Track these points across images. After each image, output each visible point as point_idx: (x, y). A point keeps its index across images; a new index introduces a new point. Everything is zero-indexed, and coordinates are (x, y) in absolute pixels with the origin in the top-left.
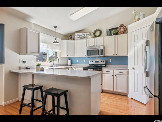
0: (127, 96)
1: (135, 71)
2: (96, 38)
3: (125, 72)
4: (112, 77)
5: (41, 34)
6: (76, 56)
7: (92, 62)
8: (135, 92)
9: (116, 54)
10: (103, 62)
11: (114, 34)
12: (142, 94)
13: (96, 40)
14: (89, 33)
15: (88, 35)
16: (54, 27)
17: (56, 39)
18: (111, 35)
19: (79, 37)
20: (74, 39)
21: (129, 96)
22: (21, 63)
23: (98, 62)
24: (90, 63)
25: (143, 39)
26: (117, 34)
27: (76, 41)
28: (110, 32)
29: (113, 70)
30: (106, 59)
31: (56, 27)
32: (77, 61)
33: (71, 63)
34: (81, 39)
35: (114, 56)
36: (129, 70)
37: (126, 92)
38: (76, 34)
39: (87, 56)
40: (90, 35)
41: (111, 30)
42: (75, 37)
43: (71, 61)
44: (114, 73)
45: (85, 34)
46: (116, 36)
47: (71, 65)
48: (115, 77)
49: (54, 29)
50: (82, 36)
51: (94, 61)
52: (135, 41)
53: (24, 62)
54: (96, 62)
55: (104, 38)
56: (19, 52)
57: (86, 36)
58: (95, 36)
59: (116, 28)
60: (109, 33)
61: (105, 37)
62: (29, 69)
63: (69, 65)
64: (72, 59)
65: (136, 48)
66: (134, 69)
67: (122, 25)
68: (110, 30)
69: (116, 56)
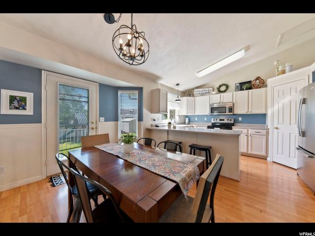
0: (266, 159)
1: (278, 131)
2: (222, 94)
3: (264, 132)
4: (246, 137)
5: (168, 93)
6: (196, 114)
7: (215, 120)
8: (278, 155)
9: (250, 111)
10: (231, 120)
11: (247, 89)
12: (290, 157)
13: (222, 96)
14: (211, 89)
16: (176, 85)
17: (178, 97)
18: (242, 89)
19: (199, 94)
20: (193, 96)
21: (269, 159)
22: (152, 121)
23: (223, 120)
24: (213, 121)
25: (292, 94)
26: (250, 88)
27: (196, 98)
28: (241, 87)
29: (246, 130)
30: (234, 117)
31: (178, 85)
32: (196, 119)
33: (189, 121)
34: (202, 95)
35: (247, 113)
36: (270, 130)
37: (265, 155)
38: (195, 90)
39: (210, 114)
40: (213, 91)
41: (242, 84)
42: (195, 93)
43: (189, 119)
44: (248, 133)
45: (207, 89)
46: (250, 91)
47: (189, 124)
48: (250, 138)
49: (176, 88)
50: (203, 92)
51: (218, 120)
52: (279, 97)
53: (154, 120)
54: (221, 120)
55: (233, 94)
56: (152, 111)
57: (207, 91)
58: (220, 91)
59: (250, 82)
60: (239, 88)
61: (235, 93)
62: (158, 126)
63: (187, 123)
64: (190, 117)
65: (281, 105)
66: (277, 128)
67: (258, 78)
68: (240, 83)
69: (250, 113)
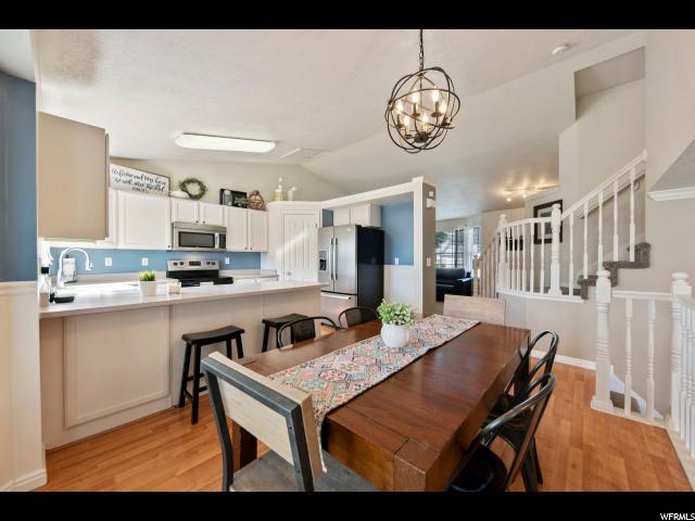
2: (202, 204)
7: (179, 265)
9: (250, 247)
10: (214, 263)
13: (202, 209)
14: (165, 180)
15: (162, 186)
18: (234, 204)
19: (129, 182)
23: (198, 263)
24: (171, 268)
28: (234, 199)
30: (218, 256)
34: (139, 190)
35: (246, 250)
38: (114, 167)
39: (176, 247)
42: (113, 176)
45: (153, 177)
50: (141, 182)
51: (187, 262)
54: (192, 263)
57: (154, 184)
59: (244, 194)
61: (219, 206)
68: (231, 192)
